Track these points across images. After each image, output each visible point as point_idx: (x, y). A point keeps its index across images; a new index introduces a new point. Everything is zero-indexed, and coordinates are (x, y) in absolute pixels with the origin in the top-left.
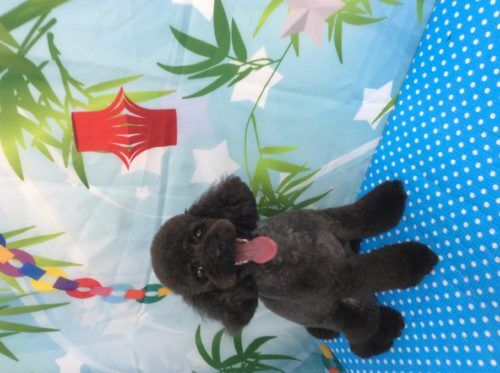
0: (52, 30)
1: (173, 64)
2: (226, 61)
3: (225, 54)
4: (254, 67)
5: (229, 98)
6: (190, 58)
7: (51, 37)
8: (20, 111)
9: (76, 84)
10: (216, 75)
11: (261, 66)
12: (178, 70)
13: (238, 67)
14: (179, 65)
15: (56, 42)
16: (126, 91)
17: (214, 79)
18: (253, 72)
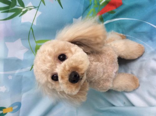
2: (16, 7)
3: (15, 4)
4: (28, 9)
5: (21, 21)
10: (13, 12)
11: (31, 9)
13: (22, 9)
17: (13, 13)
18: (28, 11)
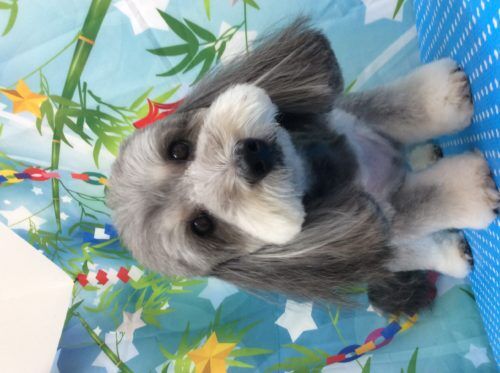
0: (88, 88)
1: (165, 70)
6: (175, 61)
7: (90, 92)
8: (108, 134)
9: (123, 109)
12: (172, 72)
14: (170, 69)
15: (95, 93)
16: (151, 99)
